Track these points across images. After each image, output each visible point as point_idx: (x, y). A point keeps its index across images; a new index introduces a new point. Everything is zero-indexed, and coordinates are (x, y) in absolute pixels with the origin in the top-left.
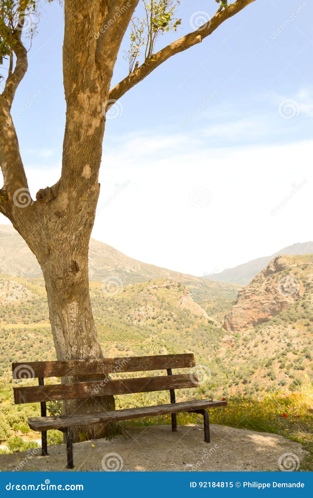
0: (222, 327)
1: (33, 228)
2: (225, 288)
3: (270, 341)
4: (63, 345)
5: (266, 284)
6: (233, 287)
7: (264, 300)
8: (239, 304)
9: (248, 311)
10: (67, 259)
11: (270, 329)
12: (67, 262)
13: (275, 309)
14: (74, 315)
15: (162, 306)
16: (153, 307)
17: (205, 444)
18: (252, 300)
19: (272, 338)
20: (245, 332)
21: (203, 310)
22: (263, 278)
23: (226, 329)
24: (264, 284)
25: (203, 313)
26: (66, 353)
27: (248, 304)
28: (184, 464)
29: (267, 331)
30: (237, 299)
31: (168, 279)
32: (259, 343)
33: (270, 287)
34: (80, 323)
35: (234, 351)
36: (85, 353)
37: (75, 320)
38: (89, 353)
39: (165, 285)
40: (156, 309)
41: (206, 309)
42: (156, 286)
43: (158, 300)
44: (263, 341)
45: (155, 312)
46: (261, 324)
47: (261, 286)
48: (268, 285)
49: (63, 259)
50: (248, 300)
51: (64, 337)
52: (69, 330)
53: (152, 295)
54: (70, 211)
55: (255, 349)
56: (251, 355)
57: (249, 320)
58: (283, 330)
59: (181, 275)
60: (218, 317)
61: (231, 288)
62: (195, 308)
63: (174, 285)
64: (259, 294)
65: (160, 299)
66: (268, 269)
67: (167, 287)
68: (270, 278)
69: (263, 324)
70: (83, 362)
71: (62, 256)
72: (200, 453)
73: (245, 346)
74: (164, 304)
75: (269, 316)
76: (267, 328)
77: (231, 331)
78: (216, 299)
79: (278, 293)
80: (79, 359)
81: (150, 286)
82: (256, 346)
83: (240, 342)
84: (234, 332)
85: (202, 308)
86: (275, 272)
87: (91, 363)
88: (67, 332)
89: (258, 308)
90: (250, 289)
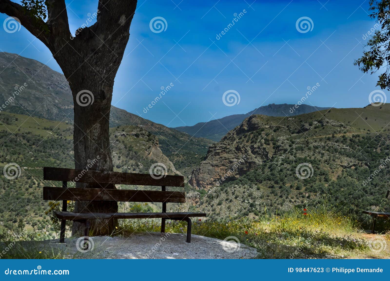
0: (188, 182)
1: (71, 59)
2: (196, 142)
3: (234, 200)
4: (84, 158)
5: (237, 143)
6: (204, 142)
7: (233, 158)
8: (209, 160)
9: (216, 168)
10: (97, 88)
11: (236, 189)
12: (97, 91)
13: (243, 168)
14: (96, 135)
15: (128, 154)
16: (119, 155)
17: (187, 243)
18: (221, 157)
19: (236, 198)
20: (211, 189)
21: (171, 163)
22: (235, 136)
23: (192, 185)
24: (235, 142)
25: (171, 166)
26: (85, 164)
27: (218, 161)
28: (172, 253)
29: (232, 190)
30: (207, 155)
31: (138, 127)
32: (223, 202)
33: (241, 146)
34: (100, 141)
35: (198, 207)
36: (101, 166)
37: (96, 138)
38: (104, 167)
39: (134, 133)
40: (121, 158)
41: (174, 162)
42: (124, 133)
43: (126, 148)
44: (227, 200)
45: (120, 161)
46: (228, 183)
47: (232, 144)
48: (240, 143)
49: (94, 88)
50: (218, 157)
51: (85, 151)
52: (90, 146)
53: (120, 142)
54: (104, 50)
55: (218, 207)
56: (213, 212)
57: (216, 177)
58: (248, 190)
59: (153, 124)
60: (185, 172)
61: (202, 143)
62: (163, 160)
63: (143, 134)
64: (229, 152)
65: (127, 147)
66: (241, 127)
67: (137, 135)
68: (242, 137)
69: (229, 183)
70: (99, 173)
71: (93, 85)
72: (183, 248)
73: (209, 204)
74: (131, 153)
75: (237, 174)
76: (233, 187)
77: (197, 187)
78: (186, 153)
79: (247, 153)
80: (96, 170)
81: (118, 133)
82: (219, 204)
83: (205, 199)
84: (199, 189)
85: (170, 160)
86: (248, 131)
87: (105, 174)
88: (88, 148)
89: (227, 166)
90: (221, 145)
